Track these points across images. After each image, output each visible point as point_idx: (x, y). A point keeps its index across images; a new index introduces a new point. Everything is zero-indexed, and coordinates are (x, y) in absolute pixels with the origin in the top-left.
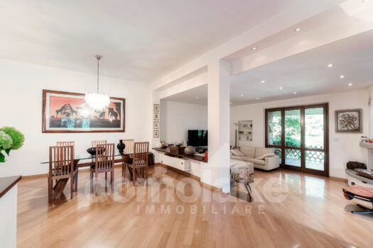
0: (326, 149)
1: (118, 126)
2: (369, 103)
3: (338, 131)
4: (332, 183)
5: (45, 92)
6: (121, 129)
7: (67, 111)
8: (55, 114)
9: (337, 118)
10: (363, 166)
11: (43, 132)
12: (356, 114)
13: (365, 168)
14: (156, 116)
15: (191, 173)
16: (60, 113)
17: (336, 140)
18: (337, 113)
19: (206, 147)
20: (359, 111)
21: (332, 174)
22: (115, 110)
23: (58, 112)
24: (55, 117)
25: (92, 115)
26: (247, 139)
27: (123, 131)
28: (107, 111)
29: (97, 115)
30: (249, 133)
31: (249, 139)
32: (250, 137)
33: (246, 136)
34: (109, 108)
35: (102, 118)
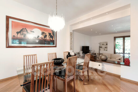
5: (8, 18)
6: (55, 45)
7: (24, 33)
8: (16, 35)
11: (7, 47)
14: (71, 39)
16: (19, 34)
22: (52, 34)
23: (18, 33)
24: (16, 36)
25: (40, 37)
26: (104, 50)
27: (56, 47)
28: (48, 34)
29: (43, 37)
30: (106, 47)
31: (105, 50)
32: (106, 49)
33: (104, 49)
34: (49, 33)
35: (45, 39)
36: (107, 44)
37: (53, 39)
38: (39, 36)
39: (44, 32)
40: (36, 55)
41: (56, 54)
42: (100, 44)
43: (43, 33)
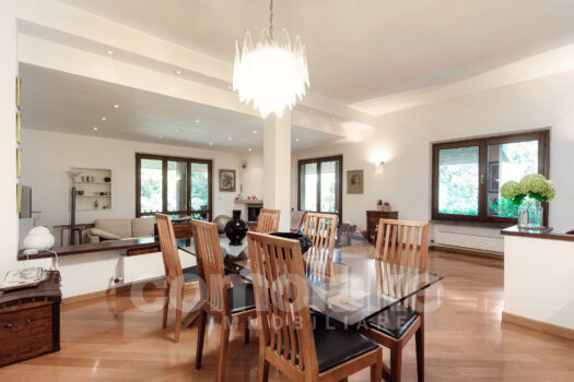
20: (234, 172)
26: (96, 205)
30: (102, 194)
31: (101, 204)
32: (102, 202)
33: (93, 200)
36: (108, 180)
42: (72, 175)
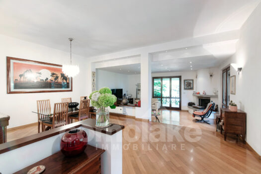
0: (180, 98)
1: (68, 87)
2: (196, 77)
3: (185, 89)
4: (182, 113)
5: (9, 59)
6: (70, 89)
8: (19, 78)
9: (185, 83)
10: (194, 104)
11: (8, 93)
12: (191, 82)
13: (195, 104)
14: (94, 80)
15: (126, 114)
16: (23, 77)
17: (184, 93)
18: (185, 81)
19: (121, 99)
20: (193, 80)
21: (182, 109)
23: (21, 76)
24: (19, 80)
25: (49, 79)
27: (71, 91)
28: (60, 76)
29: (53, 79)
34: (61, 74)
35: (56, 81)
37: (68, 81)
38: (47, 79)
39: (55, 73)
40: (49, 100)
41: (71, 99)
43: (53, 74)
